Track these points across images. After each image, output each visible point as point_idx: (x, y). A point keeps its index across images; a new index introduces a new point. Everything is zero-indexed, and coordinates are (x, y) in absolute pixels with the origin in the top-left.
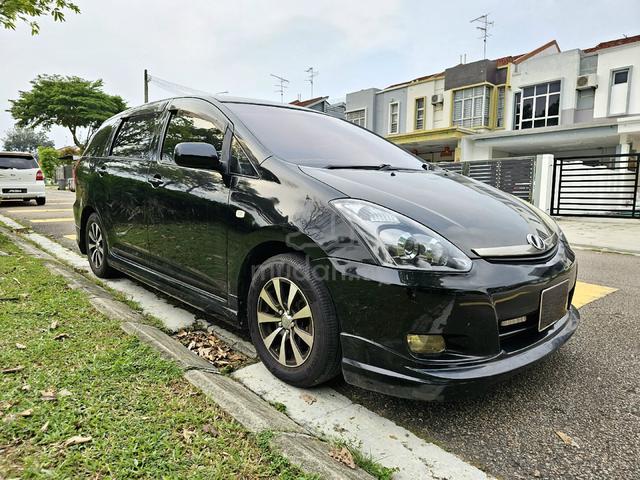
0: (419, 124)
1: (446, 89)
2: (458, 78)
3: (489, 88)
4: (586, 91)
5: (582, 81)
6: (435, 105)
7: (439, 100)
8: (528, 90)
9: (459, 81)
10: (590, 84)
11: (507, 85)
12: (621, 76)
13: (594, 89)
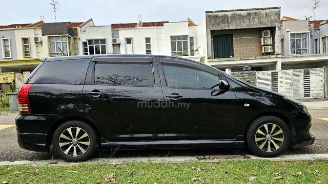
0: (26, 53)
1: (43, 35)
2: (50, 29)
3: (69, 38)
4: (116, 45)
5: (114, 41)
6: (36, 43)
7: (39, 41)
8: (90, 42)
9: (52, 32)
10: (118, 42)
11: (78, 37)
12: (129, 41)
13: (119, 45)
